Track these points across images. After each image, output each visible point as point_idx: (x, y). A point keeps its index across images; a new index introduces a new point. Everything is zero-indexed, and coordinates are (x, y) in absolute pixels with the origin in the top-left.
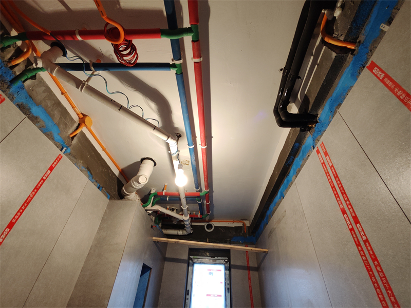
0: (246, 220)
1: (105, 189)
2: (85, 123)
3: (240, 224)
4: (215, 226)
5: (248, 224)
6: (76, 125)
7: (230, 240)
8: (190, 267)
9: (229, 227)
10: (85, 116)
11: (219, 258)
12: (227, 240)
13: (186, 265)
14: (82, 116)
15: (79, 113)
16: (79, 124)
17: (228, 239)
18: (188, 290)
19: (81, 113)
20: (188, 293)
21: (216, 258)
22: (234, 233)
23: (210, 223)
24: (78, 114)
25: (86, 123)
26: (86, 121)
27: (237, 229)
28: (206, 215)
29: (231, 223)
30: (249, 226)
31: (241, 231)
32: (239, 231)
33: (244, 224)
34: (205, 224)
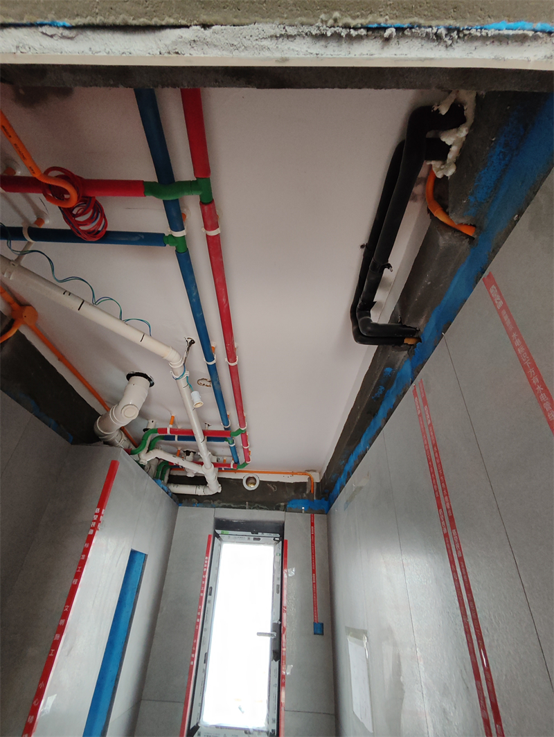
0: (315, 471)
1: (64, 425)
2: (23, 319)
3: (304, 479)
5: (317, 478)
6: (7, 323)
7: (285, 506)
9: (284, 483)
10: (22, 304)
11: (265, 534)
12: (280, 506)
15: (10, 300)
16: (13, 321)
17: (282, 504)
18: (211, 588)
19: (16, 301)
20: (210, 591)
21: (260, 534)
22: (293, 494)
24: (9, 304)
25: (25, 319)
26: (24, 314)
27: (299, 487)
28: (245, 464)
29: (289, 475)
30: (319, 481)
31: (305, 490)
32: (301, 490)
33: (310, 478)
34: (244, 477)
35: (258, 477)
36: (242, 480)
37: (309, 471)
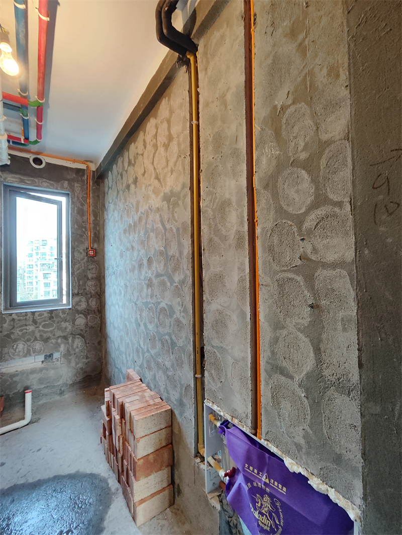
0: (91, 162)
3: (83, 167)
4: (46, 163)
5: (93, 168)
9: (67, 167)
22: (75, 176)
23: (39, 157)
27: (79, 171)
28: (36, 142)
29: (71, 162)
30: (94, 170)
31: (83, 175)
32: (81, 174)
33: (88, 167)
34: (31, 157)
35: (46, 160)
36: (29, 159)
37: (87, 161)
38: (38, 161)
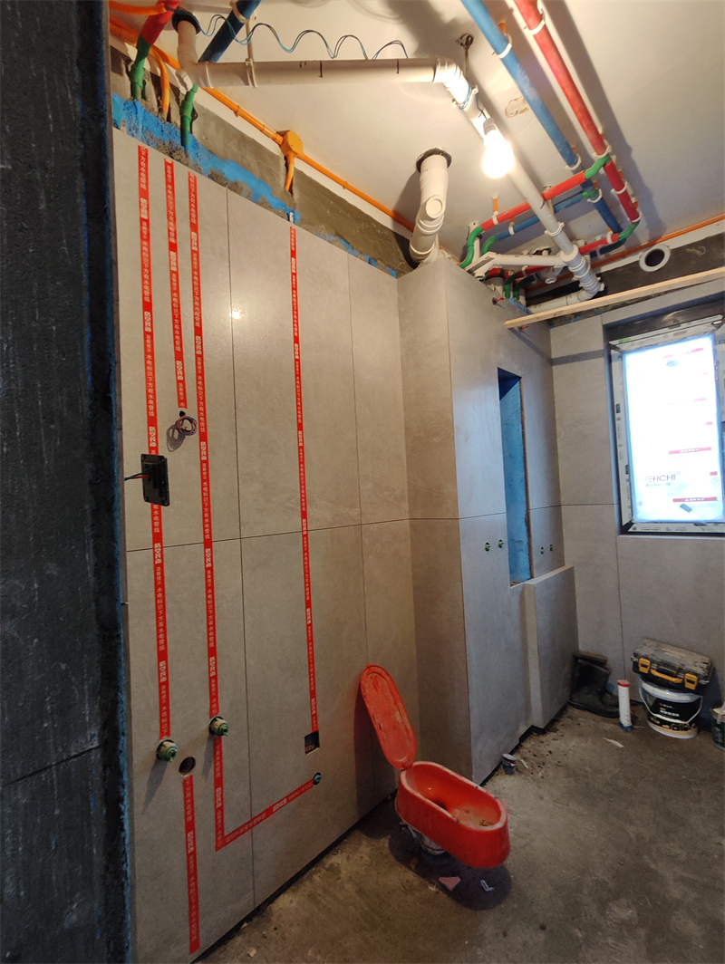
1: (381, 261)
2: (291, 150)
4: (672, 251)
6: (283, 162)
8: (613, 364)
9: (718, 237)
10: (283, 134)
11: (694, 323)
13: (602, 361)
14: (280, 139)
15: (273, 134)
16: (286, 158)
19: (278, 133)
21: (684, 325)
23: (655, 247)
24: (274, 140)
25: (293, 149)
26: (290, 143)
28: (631, 228)
34: (640, 257)
35: (667, 246)
36: (637, 262)
38: (654, 258)
